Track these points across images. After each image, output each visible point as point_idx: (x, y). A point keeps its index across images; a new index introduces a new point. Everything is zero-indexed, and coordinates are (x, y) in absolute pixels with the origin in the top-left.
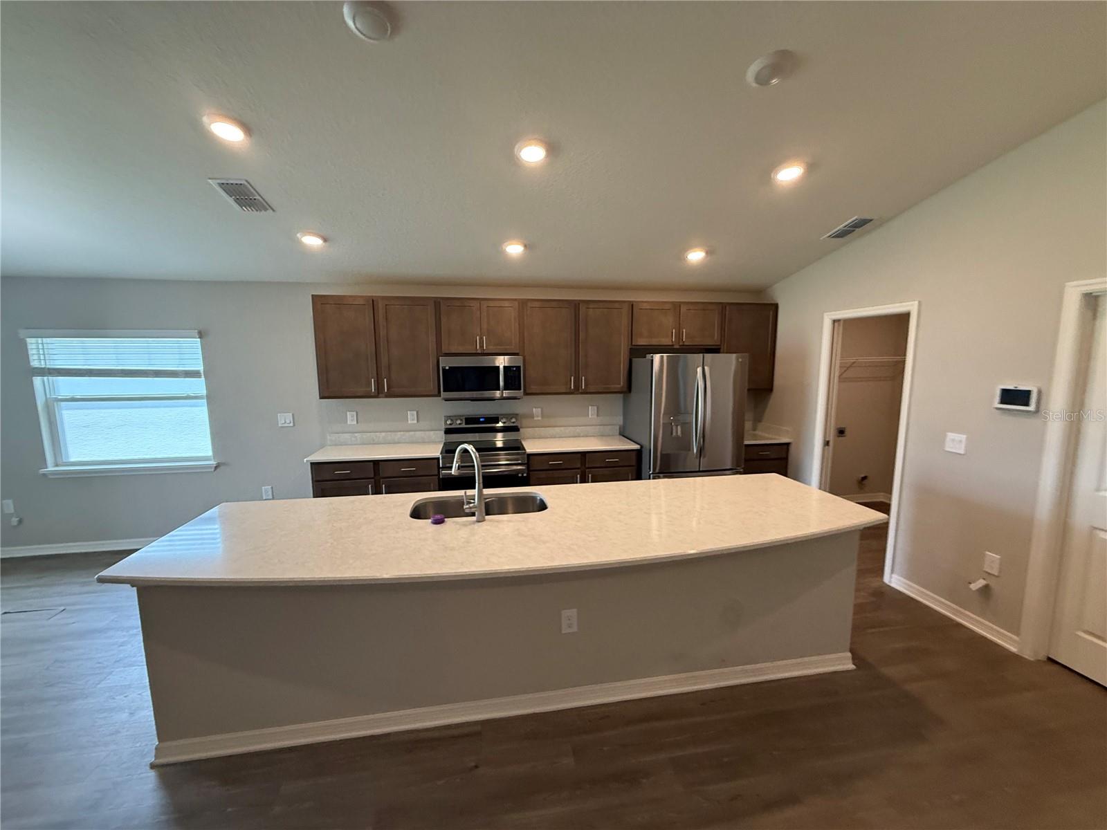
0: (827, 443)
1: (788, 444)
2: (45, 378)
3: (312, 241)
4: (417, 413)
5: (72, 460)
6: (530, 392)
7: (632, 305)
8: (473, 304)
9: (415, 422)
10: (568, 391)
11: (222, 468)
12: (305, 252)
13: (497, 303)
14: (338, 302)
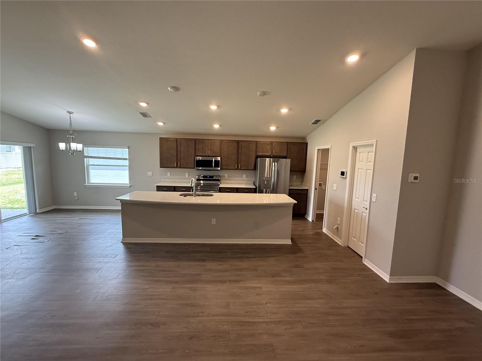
0: (316, 189)
1: (307, 190)
2: (87, 159)
3: (161, 124)
4: (189, 173)
5: (91, 182)
6: (223, 168)
7: (257, 142)
8: (206, 141)
9: (188, 176)
10: (235, 169)
11: (131, 187)
12: (159, 126)
13: (214, 141)
14: (167, 139)
